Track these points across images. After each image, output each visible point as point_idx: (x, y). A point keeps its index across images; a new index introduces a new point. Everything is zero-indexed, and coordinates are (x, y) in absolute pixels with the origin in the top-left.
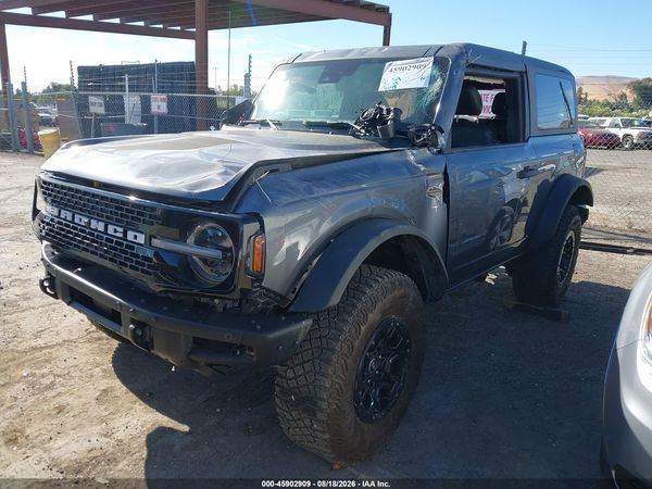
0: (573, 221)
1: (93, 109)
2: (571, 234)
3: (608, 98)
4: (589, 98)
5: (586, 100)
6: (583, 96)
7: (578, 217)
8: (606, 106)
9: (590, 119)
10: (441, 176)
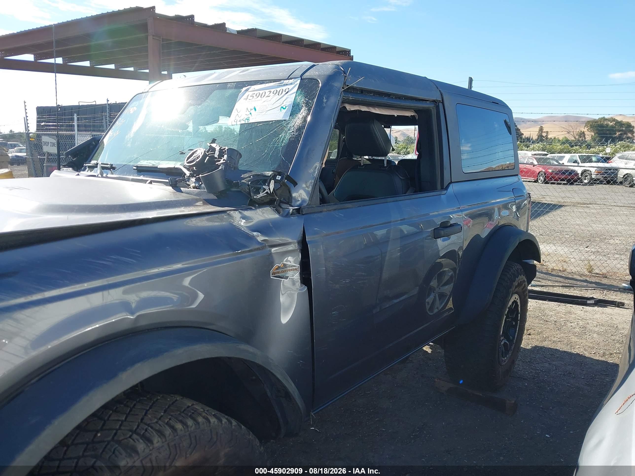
0: (516, 284)
1: (46, 149)
2: (515, 297)
3: (567, 136)
4: (549, 137)
5: (547, 138)
6: (544, 134)
7: (522, 278)
8: (563, 143)
9: (549, 156)
10: (294, 246)
